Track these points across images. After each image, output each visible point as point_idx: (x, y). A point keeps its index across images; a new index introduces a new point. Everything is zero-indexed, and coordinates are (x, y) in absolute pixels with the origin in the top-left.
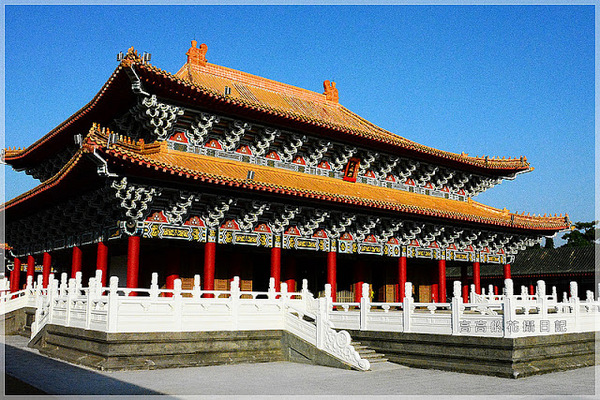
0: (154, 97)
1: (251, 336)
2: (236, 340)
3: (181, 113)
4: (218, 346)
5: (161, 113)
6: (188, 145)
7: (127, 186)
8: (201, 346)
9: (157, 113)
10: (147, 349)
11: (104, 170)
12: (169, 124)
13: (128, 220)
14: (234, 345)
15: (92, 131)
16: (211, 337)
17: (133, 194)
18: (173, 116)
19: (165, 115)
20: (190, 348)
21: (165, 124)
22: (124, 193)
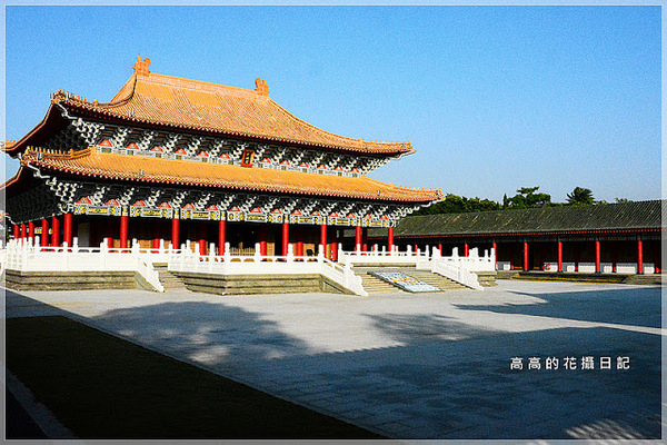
0: (80, 119)
1: (114, 275)
2: (102, 276)
3: (103, 128)
4: (91, 279)
5: (88, 130)
6: (113, 148)
7: (58, 183)
8: (80, 279)
9: (84, 130)
10: (46, 280)
11: (38, 174)
12: (95, 136)
13: (63, 203)
14: (102, 279)
15: (26, 152)
16: (86, 275)
17: (62, 187)
18: (97, 131)
19: (91, 131)
20: (73, 280)
21: (92, 136)
22: (56, 187)
